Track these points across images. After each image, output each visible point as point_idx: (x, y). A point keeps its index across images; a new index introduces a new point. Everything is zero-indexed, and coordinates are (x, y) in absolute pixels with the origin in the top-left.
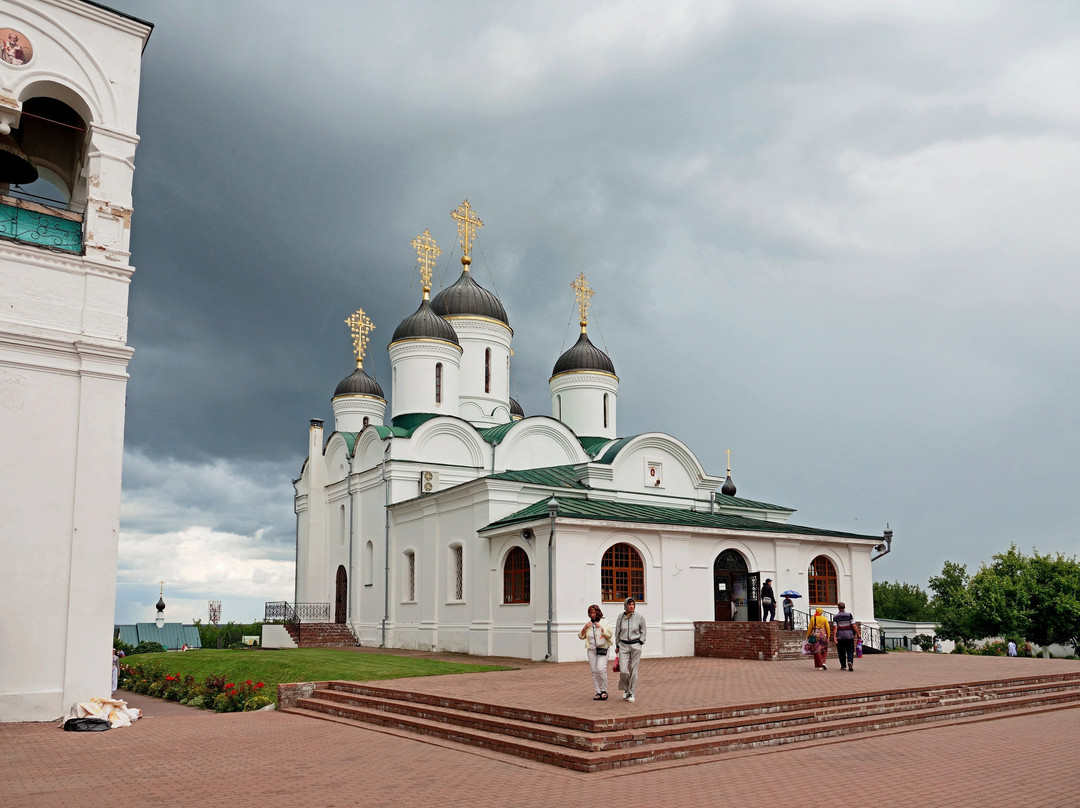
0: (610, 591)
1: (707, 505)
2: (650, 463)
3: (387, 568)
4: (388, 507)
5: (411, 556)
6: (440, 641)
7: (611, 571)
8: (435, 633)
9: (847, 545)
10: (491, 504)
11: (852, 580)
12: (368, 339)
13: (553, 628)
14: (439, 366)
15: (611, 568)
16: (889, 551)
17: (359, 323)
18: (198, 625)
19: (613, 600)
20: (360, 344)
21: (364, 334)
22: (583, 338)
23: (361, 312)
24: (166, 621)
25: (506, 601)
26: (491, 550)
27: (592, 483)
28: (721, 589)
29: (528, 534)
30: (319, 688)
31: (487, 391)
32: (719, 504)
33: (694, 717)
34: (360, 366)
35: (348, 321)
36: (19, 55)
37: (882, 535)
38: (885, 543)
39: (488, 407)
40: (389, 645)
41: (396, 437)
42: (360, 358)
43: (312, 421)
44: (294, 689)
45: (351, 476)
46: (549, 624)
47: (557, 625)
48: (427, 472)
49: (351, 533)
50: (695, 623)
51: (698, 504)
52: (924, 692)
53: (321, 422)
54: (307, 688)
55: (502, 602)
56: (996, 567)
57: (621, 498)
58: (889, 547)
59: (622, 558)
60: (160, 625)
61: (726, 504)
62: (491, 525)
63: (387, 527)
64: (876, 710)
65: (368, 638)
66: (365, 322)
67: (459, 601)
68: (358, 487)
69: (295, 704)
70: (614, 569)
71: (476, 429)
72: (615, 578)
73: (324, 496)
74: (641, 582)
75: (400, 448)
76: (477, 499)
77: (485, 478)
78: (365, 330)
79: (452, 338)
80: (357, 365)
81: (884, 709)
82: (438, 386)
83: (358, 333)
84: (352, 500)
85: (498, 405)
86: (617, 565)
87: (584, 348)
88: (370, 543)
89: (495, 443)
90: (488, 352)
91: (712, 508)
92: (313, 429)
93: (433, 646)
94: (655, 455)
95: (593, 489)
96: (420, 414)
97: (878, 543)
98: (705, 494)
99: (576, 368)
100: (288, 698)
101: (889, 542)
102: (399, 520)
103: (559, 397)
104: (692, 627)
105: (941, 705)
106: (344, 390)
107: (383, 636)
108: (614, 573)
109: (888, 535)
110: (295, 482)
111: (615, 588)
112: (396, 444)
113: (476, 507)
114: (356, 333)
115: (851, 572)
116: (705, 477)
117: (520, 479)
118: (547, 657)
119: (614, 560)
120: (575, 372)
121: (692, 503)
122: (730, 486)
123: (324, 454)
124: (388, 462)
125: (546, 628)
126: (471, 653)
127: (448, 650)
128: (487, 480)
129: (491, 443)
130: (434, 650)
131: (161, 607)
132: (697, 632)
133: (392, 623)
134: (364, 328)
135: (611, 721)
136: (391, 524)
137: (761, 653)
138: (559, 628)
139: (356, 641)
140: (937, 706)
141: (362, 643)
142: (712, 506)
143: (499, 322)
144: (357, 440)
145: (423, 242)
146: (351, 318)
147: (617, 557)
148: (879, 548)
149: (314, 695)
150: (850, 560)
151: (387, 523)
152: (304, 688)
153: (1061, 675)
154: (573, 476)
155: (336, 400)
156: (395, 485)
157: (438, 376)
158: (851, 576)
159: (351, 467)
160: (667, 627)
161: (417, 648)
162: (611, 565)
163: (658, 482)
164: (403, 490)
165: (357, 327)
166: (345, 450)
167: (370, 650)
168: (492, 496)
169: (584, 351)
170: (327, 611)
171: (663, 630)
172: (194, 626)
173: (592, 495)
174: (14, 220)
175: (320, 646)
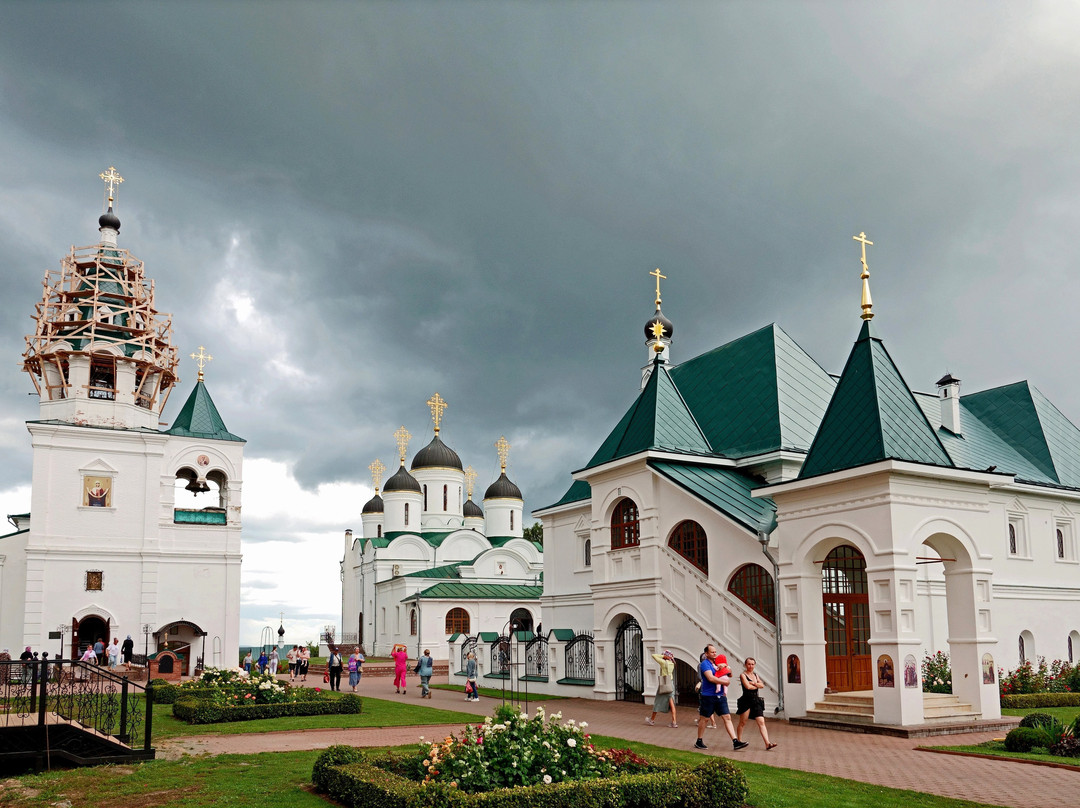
0: (451, 629)
1: (532, 582)
2: (499, 563)
3: (375, 616)
4: (376, 583)
5: (384, 609)
7: (451, 621)
10: (408, 588)
14: (407, 505)
22: (503, 476)
24: (285, 644)
25: (411, 634)
26: (408, 609)
27: (463, 575)
29: (414, 604)
31: (445, 509)
36: (206, 463)
39: (447, 519)
40: (376, 654)
41: (382, 544)
45: (363, 564)
46: (418, 644)
48: (397, 565)
49: (363, 595)
51: (526, 582)
59: (457, 614)
60: (281, 647)
62: (407, 598)
63: (376, 594)
67: (398, 633)
68: (365, 570)
70: (453, 619)
73: (353, 573)
74: (469, 625)
75: (381, 553)
76: (404, 585)
79: (415, 487)
82: (407, 516)
84: (363, 577)
86: (454, 617)
88: (371, 602)
89: (436, 547)
90: (445, 487)
91: (535, 583)
94: (502, 559)
95: (463, 578)
96: (396, 531)
98: (532, 577)
99: (494, 495)
102: (381, 591)
106: (368, 508)
107: (374, 649)
108: (453, 622)
110: (341, 562)
111: (454, 627)
112: (379, 551)
113: (404, 589)
116: (531, 568)
120: (494, 498)
121: (524, 582)
123: (353, 550)
124: (375, 559)
125: (417, 646)
128: (406, 577)
129: (434, 547)
131: (281, 632)
133: (378, 644)
134: (379, 470)
144: (365, 545)
145: (401, 433)
147: (454, 614)
151: (376, 592)
155: (364, 514)
156: (379, 572)
157: (407, 510)
159: (363, 559)
162: (451, 617)
163: (503, 572)
164: (384, 574)
166: (360, 550)
169: (503, 484)
170: (355, 637)
173: (462, 581)
174: (205, 517)
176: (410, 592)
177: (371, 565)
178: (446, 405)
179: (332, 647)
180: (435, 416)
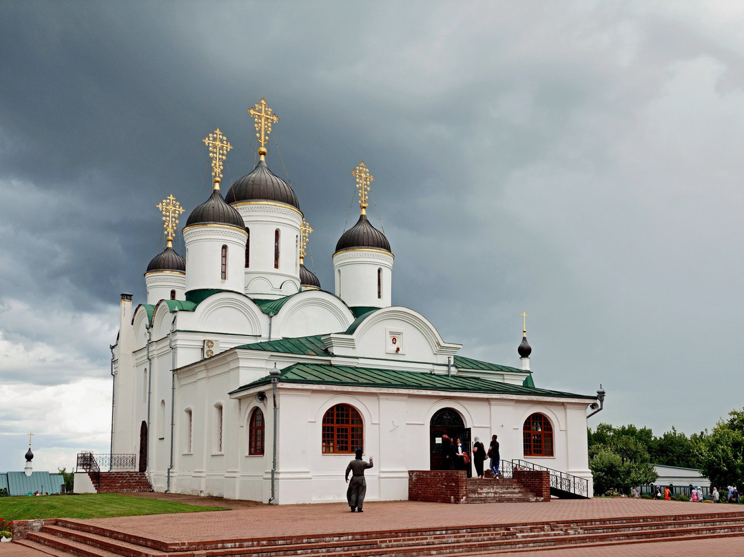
0: (331, 444)
1: (445, 368)
2: (391, 333)
3: (172, 424)
4: (174, 371)
5: (190, 413)
6: (207, 487)
7: (332, 428)
8: (203, 481)
9: (563, 404)
10: (241, 371)
11: (567, 434)
12: (177, 221)
13: (276, 476)
14: (225, 247)
15: (332, 425)
16: (601, 409)
17: (169, 207)
18: (63, 473)
19: (334, 452)
20: (170, 226)
21: (174, 217)
22: (362, 219)
23: (171, 198)
24: (34, 470)
25: (250, 453)
26: (240, 409)
27: (335, 351)
28: (437, 442)
29: (262, 396)
30: (48, 524)
31: (276, 266)
32: (457, 367)
33: (265, 542)
34: (170, 245)
35: (160, 206)
37: (596, 395)
38: (598, 402)
39: (277, 281)
40: (173, 491)
41: (180, 310)
42: (170, 238)
43: (122, 295)
44: (25, 525)
45: (150, 343)
46: (273, 473)
47: (279, 473)
48: (209, 341)
49: (149, 393)
50: (410, 472)
51: (436, 368)
52: (507, 527)
53: (131, 296)
54: (37, 524)
55: (247, 453)
56: (732, 421)
57: (362, 363)
58: (602, 405)
59: (343, 416)
60: (29, 473)
61: (463, 368)
62: (241, 388)
63: (173, 388)
64: (444, 540)
65: (159, 485)
66: (175, 207)
67: (220, 453)
68: (155, 353)
69: (26, 537)
70: (335, 425)
71: (255, 301)
72: (336, 433)
73: (132, 360)
74: (361, 436)
75: (185, 320)
76: (233, 366)
77: (235, 348)
78: (175, 213)
79: (238, 222)
80: (167, 244)
81: (453, 539)
82: (224, 265)
83: (169, 216)
84: (150, 364)
85: (285, 279)
86: (338, 422)
87: (363, 228)
88: (163, 401)
89: (271, 314)
90: (277, 233)
91: (449, 371)
92: (123, 302)
93: (201, 492)
94: (396, 326)
95: (336, 356)
96: (205, 289)
97: (592, 401)
98: (443, 359)
99: (353, 246)
100: (19, 532)
101: (602, 401)
102: (183, 382)
103: (339, 270)
104: (407, 475)
105: (517, 537)
106: (155, 266)
107: (168, 483)
108: (335, 430)
109: (601, 395)
110: (112, 348)
111: (336, 441)
112: (181, 316)
113: (232, 372)
114: (166, 216)
115: (567, 428)
116: (442, 344)
117: (270, 348)
118: (270, 500)
119: (335, 418)
120: (353, 249)
121: (431, 367)
122: (525, 346)
123: (132, 324)
124: (174, 332)
125: (270, 476)
126: (225, 497)
127: (212, 495)
128: (237, 350)
129: (268, 314)
130: (202, 495)
131: (29, 457)
132: (410, 479)
133: (176, 472)
134: (174, 212)
135: (184, 544)
136: (176, 386)
137: (452, 497)
138: (281, 476)
139: (150, 486)
140: (513, 538)
141: (155, 490)
142: (449, 369)
143: (288, 206)
144: (155, 312)
145: (215, 139)
146: (162, 203)
147: (338, 415)
148: (593, 406)
149: (43, 530)
150: (566, 417)
151: (173, 385)
152: (34, 524)
153: (672, 516)
154: (321, 345)
155: (148, 275)
156: (180, 352)
157: (224, 256)
158: (566, 431)
159: (150, 336)
160: (382, 475)
161: (191, 493)
162: (332, 422)
163: (398, 349)
164: (187, 355)
165: (167, 210)
166: (146, 321)
167: (160, 494)
168: (242, 363)
169: (361, 232)
171: (380, 478)
172: (59, 474)
173: (335, 361)
175: (117, 492)
176: (247, 378)
177: (167, 342)
178: (275, 118)
179: (96, 477)
180: (260, 132)
